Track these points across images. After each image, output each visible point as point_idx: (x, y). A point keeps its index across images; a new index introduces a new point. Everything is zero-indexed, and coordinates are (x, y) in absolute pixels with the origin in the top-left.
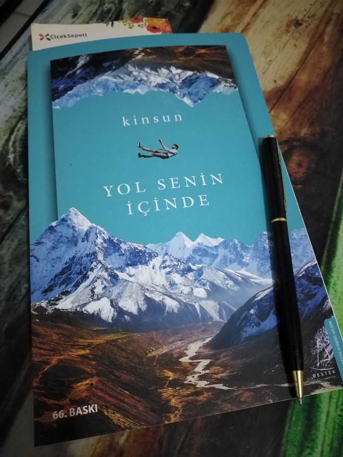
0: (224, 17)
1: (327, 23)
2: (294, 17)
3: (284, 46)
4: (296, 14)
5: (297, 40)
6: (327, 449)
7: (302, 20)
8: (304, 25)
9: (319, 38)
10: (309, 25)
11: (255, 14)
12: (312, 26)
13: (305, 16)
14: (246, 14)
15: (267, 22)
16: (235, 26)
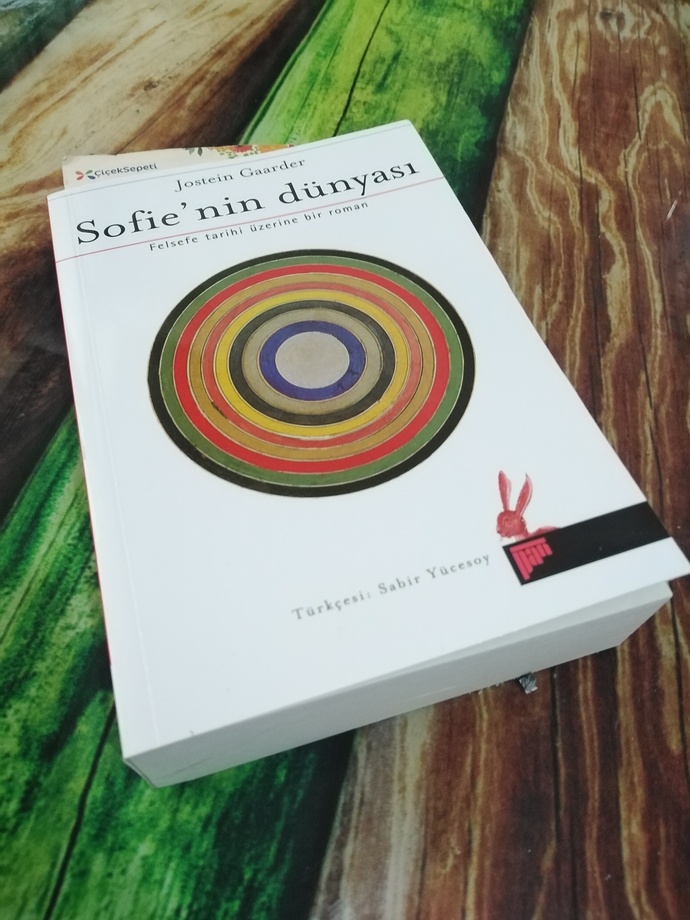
0: (37, 85)
1: (196, 84)
2: (147, 79)
3: (120, 114)
4: (152, 75)
5: (142, 104)
6: (36, 586)
7: (158, 82)
8: (160, 86)
9: (177, 101)
10: (168, 86)
11: (86, 78)
12: (172, 88)
13: (164, 77)
14: (72, 79)
15: (103, 87)
16: (52, 94)
